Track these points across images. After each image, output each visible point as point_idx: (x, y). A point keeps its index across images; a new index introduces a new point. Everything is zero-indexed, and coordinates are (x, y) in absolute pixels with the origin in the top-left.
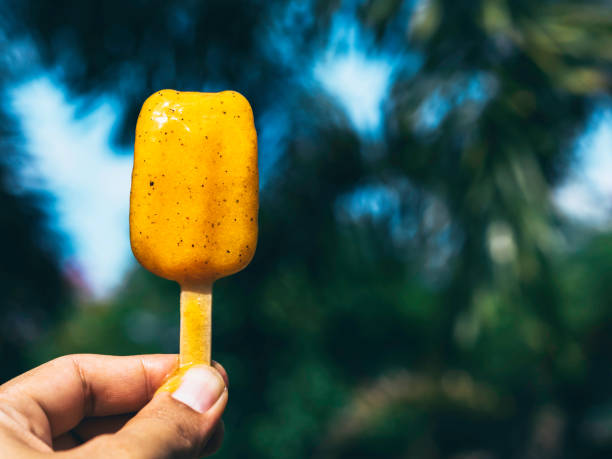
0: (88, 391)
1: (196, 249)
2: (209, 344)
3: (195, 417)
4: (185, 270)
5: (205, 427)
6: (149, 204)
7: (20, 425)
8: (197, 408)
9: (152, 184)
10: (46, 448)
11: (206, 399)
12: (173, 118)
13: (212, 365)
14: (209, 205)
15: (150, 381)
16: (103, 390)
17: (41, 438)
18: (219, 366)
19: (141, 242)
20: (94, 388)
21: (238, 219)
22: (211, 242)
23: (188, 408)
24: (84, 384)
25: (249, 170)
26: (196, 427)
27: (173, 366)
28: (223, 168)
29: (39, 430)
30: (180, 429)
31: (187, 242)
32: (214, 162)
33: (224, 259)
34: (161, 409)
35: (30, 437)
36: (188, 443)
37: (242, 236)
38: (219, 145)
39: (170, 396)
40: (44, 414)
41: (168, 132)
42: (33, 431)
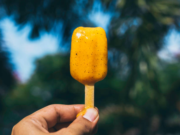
0: (58, 115)
1: (90, 73)
2: (93, 101)
3: (90, 123)
4: (86, 79)
5: (93, 126)
6: (76, 60)
7: (39, 124)
8: (90, 120)
9: (77, 54)
10: (47, 132)
11: (93, 118)
12: (83, 35)
13: (94, 108)
14: (93, 60)
15: (76, 112)
16: (63, 115)
17: (45, 129)
18: (96, 108)
19: (73, 71)
20: (60, 114)
21: (102, 64)
22: (94, 71)
23: (88, 120)
24: (57, 113)
25: (105, 50)
26: (90, 126)
27: (83, 108)
28: (97, 50)
29: (45, 126)
30: (86, 126)
31: (87, 71)
32: (95, 48)
33: (98, 76)
34: (80, 120)
35: (42, 128)
36: (88, 131)
37: (103, 70)
38: (96, 43)
39: (82, 117)
40: (46, 122)
41: (81, 39)
42: (43, 126)
